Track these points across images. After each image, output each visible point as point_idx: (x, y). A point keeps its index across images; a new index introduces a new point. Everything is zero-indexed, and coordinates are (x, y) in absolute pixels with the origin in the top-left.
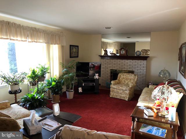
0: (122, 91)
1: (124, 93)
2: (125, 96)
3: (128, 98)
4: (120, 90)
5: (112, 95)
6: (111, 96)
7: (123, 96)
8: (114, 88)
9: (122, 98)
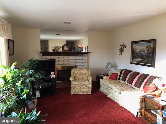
0: (84, 86)
1: (86, 87)
2: (87, 90)
3: (91, 92)
4: (82, 85)
5: (73, 92)
6: (72, 94)
7: (85, 90)
8: (76, 85)
9: (84, 93)
